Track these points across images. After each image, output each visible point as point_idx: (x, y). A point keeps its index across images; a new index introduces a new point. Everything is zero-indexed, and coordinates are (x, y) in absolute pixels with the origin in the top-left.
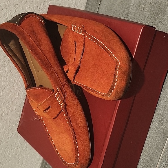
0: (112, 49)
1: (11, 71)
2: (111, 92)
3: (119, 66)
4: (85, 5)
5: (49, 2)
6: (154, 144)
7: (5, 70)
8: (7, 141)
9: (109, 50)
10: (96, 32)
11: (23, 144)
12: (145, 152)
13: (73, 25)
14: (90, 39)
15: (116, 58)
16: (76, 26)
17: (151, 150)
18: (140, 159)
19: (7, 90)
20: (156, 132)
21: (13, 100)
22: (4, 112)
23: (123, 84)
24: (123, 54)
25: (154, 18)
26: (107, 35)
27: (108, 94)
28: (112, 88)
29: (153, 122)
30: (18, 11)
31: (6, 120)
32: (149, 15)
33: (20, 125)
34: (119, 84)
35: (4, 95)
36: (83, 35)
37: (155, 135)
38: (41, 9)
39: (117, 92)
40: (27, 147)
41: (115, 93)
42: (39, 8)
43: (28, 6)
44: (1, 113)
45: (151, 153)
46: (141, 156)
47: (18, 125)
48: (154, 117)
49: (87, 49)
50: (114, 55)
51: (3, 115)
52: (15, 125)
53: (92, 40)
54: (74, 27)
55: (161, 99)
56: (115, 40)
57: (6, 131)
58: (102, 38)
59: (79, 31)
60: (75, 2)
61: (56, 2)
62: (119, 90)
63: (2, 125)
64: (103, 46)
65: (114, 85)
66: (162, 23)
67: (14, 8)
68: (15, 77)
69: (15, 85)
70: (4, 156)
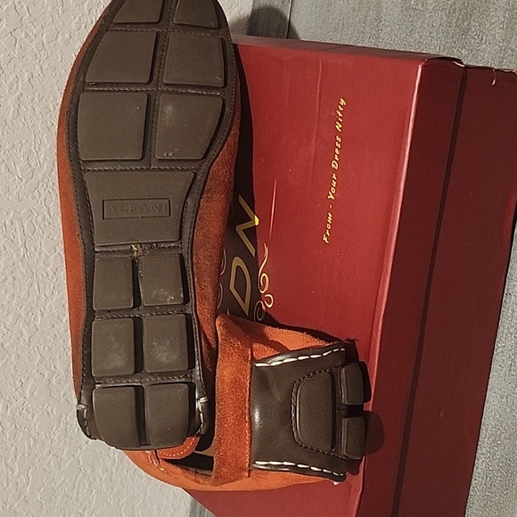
7: (38, 249)
35: (48, 322)
37: (510, 383)
45: (505, 438)
46: (479, 452)
51: (54, 382)
55: (512, 272)
63: (54, 411)
66: (484, 38)
67: (37, 61)
70: (75, 502)
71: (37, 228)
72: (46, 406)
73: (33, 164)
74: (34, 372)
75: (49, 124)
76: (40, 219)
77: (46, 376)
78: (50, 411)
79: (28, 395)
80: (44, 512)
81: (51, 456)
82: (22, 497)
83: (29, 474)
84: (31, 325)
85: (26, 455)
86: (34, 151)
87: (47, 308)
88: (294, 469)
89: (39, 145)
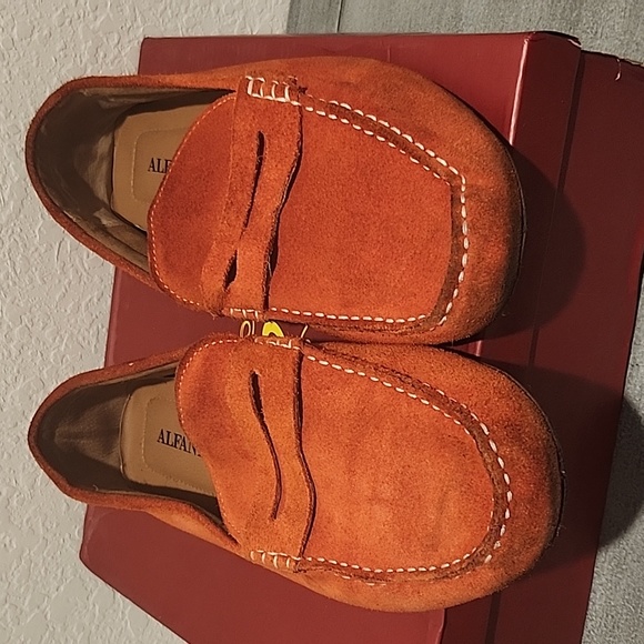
0: (423, 134)
1: (25, 318)
2: (449, 298)
3: (463, 189)
4: (285, 24)
5: (138, 27)
8: (42, 607)
9: (410, 139)
10: (348, 84)
11: (111, 611)
12: (610, 564)
13: (250, 78)
14: (327, 115)
15: (445, 164)
16: (262, 80)
17: (632, 549)
18: (592, 594)
19: (17, 399)
22: (15, 489)
23: (496, 255)
24: (475, 138)
25: (562, 18)
26: (396, 85)
27: (439, 312)
28: (452, 282)
29: (623, 434)
30: (21, 77)
31: (27, 522)
32: (542, 10)
33: (90, 533)
34: (480, 259)
35: (9, 419)
36: (295, 103)
38: (112, 57)
39: (473, 292)
40: (126, 622)
41: (468, 300)
42: (102, 55)
43: (57, 49)
44: (4, 494)
46: (596, 581)
47: (79, 537)
49: (312, 158)
50: (432, 154)
52: (67, 536)
53: (334, 117)
54: (257, 83)
55: (640, 335)
56: (431, 99)
57: (36, 565)
58: (376, 102)
59: (280, 92)
60: (244, 18)
61: (169, 25)
62: (484, 281)
63: (13, 542)
64: (382, 131)
65: (458, 268)
66: (600, 31)
67: (5, 64)
68: (44, 344)
69: (46, 376)
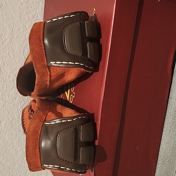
6: (170, 149)
7: (6, 71)
20: (171, 133)
21: (22, 105)
37: (169, 137)
45: (167, 161)
48: (167, 114)
51: (14, 122)
55: (173, 88)
70: (23, 168)
71: (5, 63)
72: (10, 131)
73: (3, 39)
74: (5, 117)
75: (9, 24)
76: (6, 60)
77: (10, 120)
78: (12, 133)
79: (3, 126)
80: (11, 170)
81: (13, 149)
82: (2, 163)
83: (5, 155)
84: (4, 100)
85: (3, 148)
86: (3, 34)
87: (10, 94)
88: (59, 169)
89: (6, 32)
